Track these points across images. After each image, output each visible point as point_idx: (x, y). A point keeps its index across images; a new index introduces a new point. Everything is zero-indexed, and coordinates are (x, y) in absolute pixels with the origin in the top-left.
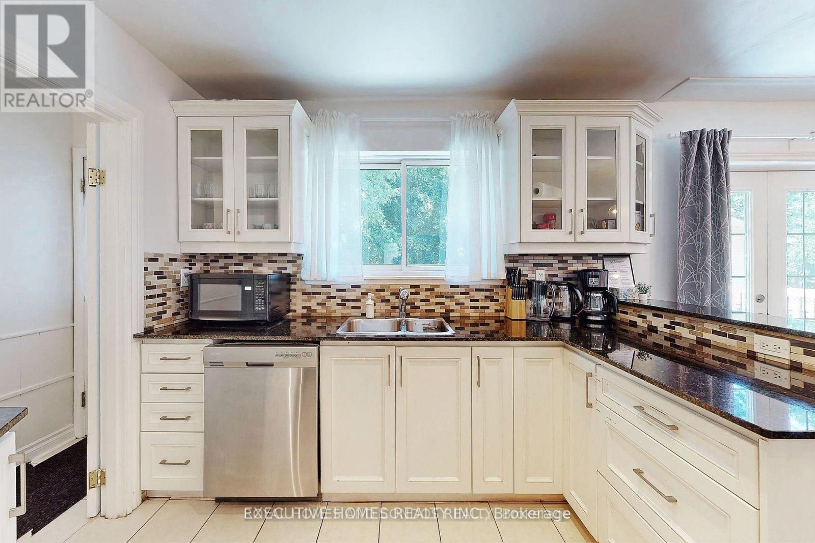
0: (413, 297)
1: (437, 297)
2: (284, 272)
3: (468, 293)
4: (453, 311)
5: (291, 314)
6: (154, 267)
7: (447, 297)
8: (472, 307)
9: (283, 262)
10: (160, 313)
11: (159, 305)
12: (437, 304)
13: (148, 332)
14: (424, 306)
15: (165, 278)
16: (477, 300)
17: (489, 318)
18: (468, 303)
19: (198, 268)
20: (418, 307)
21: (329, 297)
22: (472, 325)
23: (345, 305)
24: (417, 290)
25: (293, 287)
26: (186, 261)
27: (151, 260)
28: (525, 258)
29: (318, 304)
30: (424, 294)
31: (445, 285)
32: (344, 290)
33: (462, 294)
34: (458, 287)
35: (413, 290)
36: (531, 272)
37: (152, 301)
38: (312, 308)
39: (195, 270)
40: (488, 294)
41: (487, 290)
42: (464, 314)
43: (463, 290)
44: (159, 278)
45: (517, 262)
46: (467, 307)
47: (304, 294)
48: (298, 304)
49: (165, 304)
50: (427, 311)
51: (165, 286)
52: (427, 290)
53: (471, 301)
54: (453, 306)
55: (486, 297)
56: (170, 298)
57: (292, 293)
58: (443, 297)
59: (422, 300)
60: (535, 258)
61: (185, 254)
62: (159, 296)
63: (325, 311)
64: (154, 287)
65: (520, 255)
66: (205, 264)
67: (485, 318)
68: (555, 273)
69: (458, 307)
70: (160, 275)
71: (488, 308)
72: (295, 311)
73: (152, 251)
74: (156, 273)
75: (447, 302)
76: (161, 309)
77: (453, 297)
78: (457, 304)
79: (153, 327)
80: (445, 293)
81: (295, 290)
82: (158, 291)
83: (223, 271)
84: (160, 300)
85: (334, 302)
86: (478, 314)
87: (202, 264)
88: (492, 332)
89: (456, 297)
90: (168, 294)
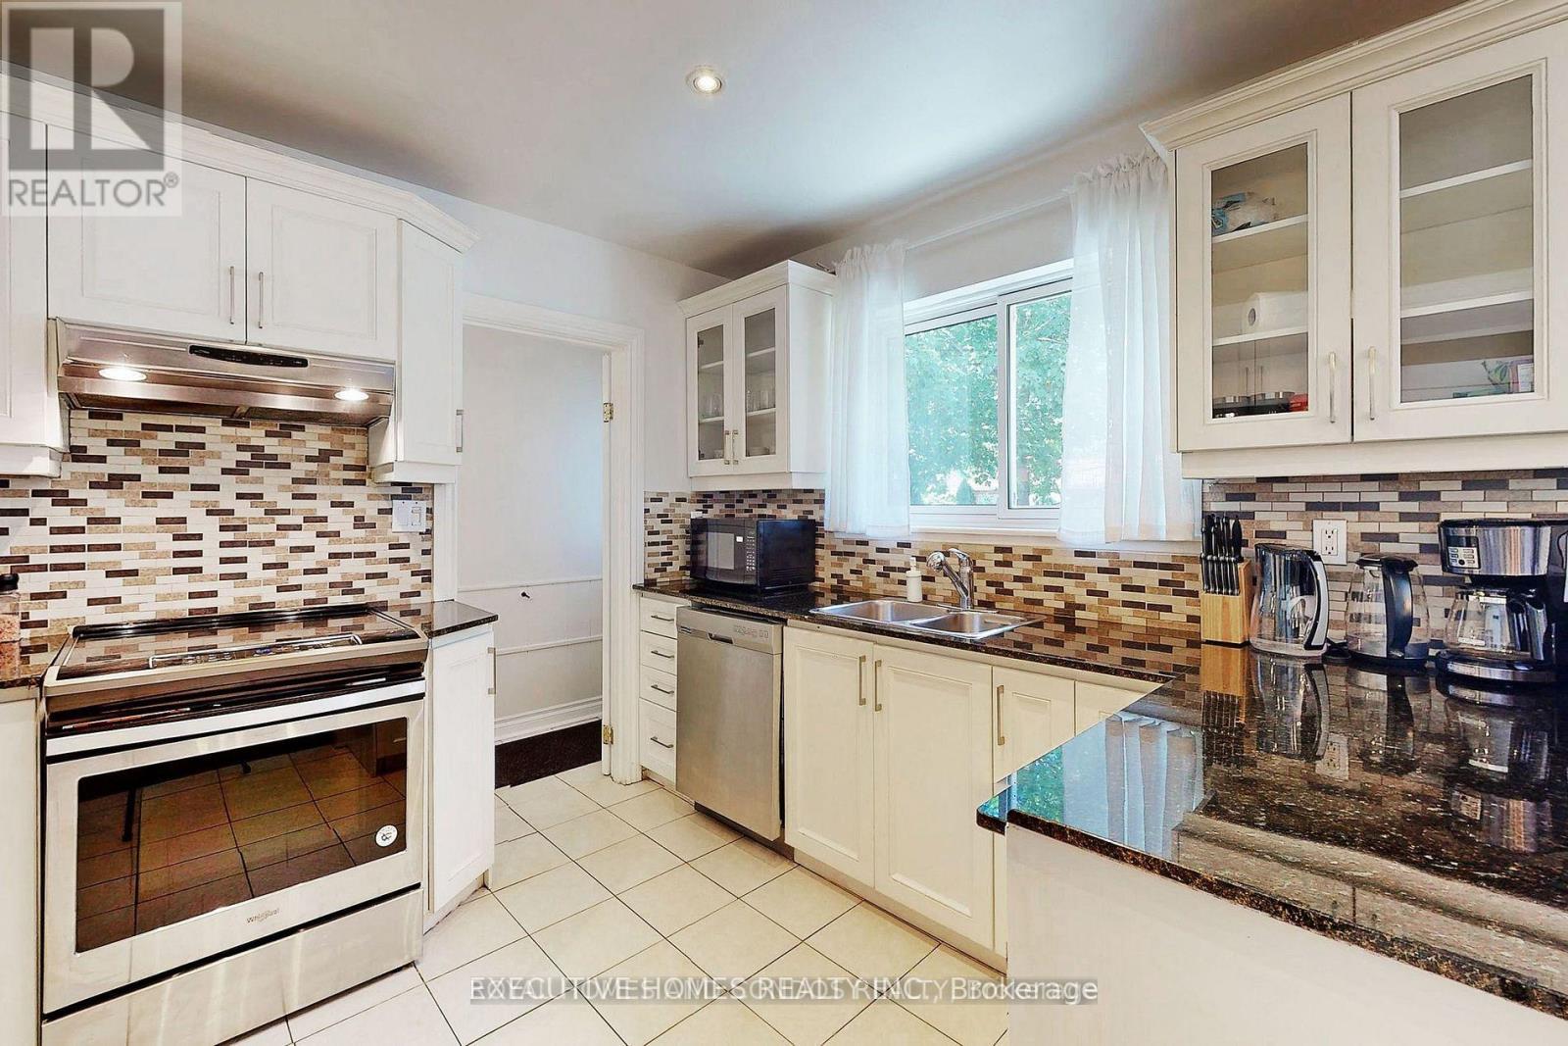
0: (1000, 570)
1: (1047, 574)
2: (810, 517)
3: (1116, 571)
4: (1082, 607)
5: (817, 584)
6: (657, 508)
7: (1069, 576)
8: (1126, 604)
9: (808, 502)
10: (663, 564)
11: (664, 554)
12: (1047, 588)
13: (649, 585)
14: (1020, 591)
15: (670, 522)
16: (1141, 589)
17: (1173, 634)
18: (1117, 593)
19: (715, 511)
20: (1010, 592)
21: (866, 561)
22: (1127, 644)
23: (888, 576)
24: (1009, 557)
25: (820, 541)
26: (699, 502)
27: (653, 500)
28: (1277, 487)
29: (852, 572)
30: (1020, 568)
31: (1064, 551)
32: (886, 551)
33: (1101, 570)
34: (1092, 554)
35: (1000, 557)
36: (1300, 525)
37: (654, 549)
38: (844, 578)
39: (711, 514)
40: (1167, 575)
41: (1164, 567)
42: (1107, 618)
43: (1105, 563)
44: (663, 522)
45: (1251, 497)
46: (1114, 603)
47: (833, 553)
48: (827, 569)
49: (670, 553)
50: (1027, 601)
51: (671, 532)
52: (1027, 558)
53: (1125, 588)
54: (1081, 597)
55: (1162, 583)
56: (677, 547)
57: (819, 552)
58: (1059, 575)
59: (1017, 579)
60: (1311, 487)
61: (698, 493)
62: (664, 543)
63: (860, 584)
64: (657, 533)
65: (1260, 480)
66: (727, 506)
67: (1161, 631)
68: (1386, 528)
69: (1094, 600)
70: (664, 518)
71: (1168, 609)
72: (822, 580)
73: (654, 490)
74: (659, 516)
75: (1069, 586)
76: (665, 559)
77: (1082, 577)
78: (1090, 593)
79: (655, 580)
80: (1065, 566)
81: (822, 547)
82: (663, 538)
83: (747, 515)
84: (664, 548)
85: (873, 569)
86: (1142, 622)
87: (722, 506)
88: (1177, 668)
89: (1089, 577)
90: (675, 542)
